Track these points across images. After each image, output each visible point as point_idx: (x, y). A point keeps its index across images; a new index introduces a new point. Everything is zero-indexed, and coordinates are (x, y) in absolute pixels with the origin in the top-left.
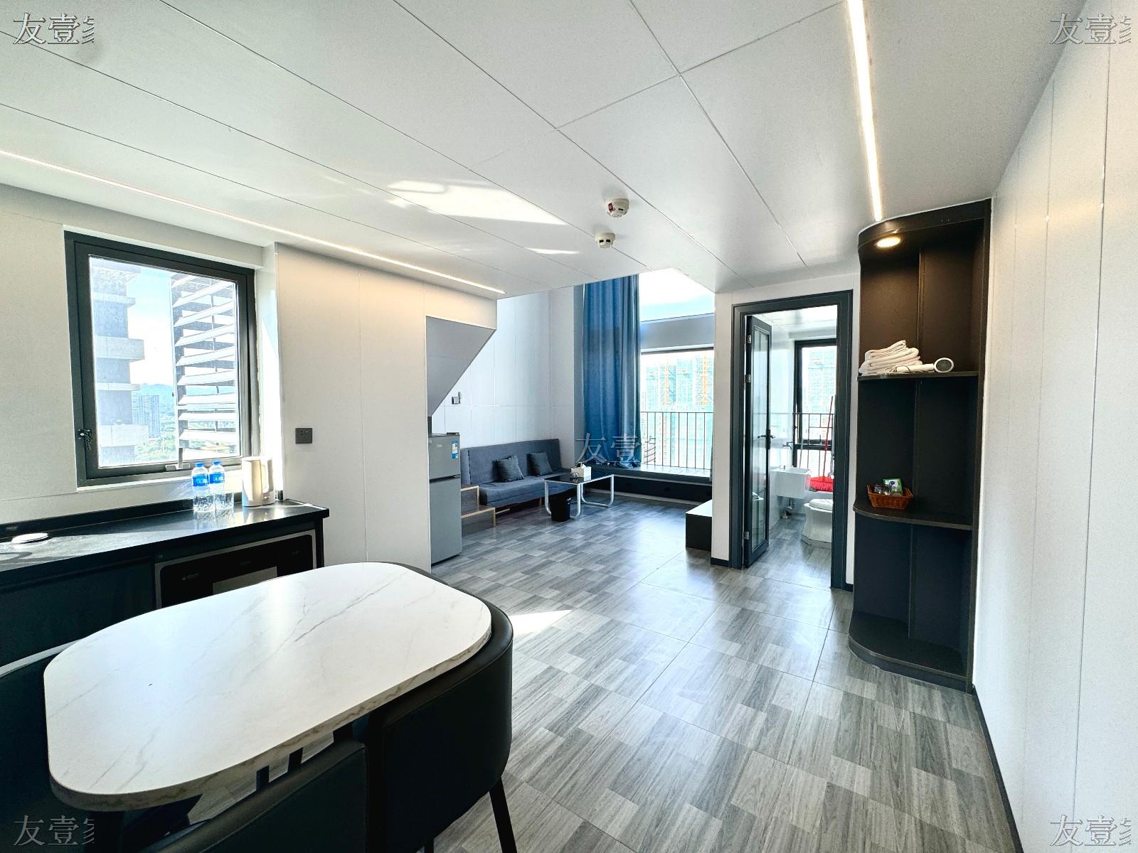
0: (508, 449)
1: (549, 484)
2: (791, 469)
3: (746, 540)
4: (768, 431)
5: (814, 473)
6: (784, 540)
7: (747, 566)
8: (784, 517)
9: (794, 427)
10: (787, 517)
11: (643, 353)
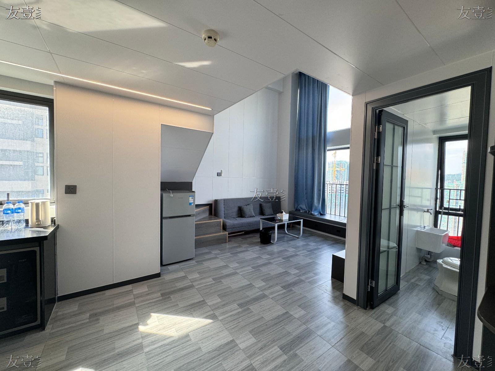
0: (247, 201)
1: (263, 222)
2: (431, 229)
3: (371, 287)
4: (402, 202)
5: (452, 233)
6: (417, 285)
7: (372, 307)
8: (422, 263)
9: (436, 198)
10: (425, 263)
11: (328, 150)
